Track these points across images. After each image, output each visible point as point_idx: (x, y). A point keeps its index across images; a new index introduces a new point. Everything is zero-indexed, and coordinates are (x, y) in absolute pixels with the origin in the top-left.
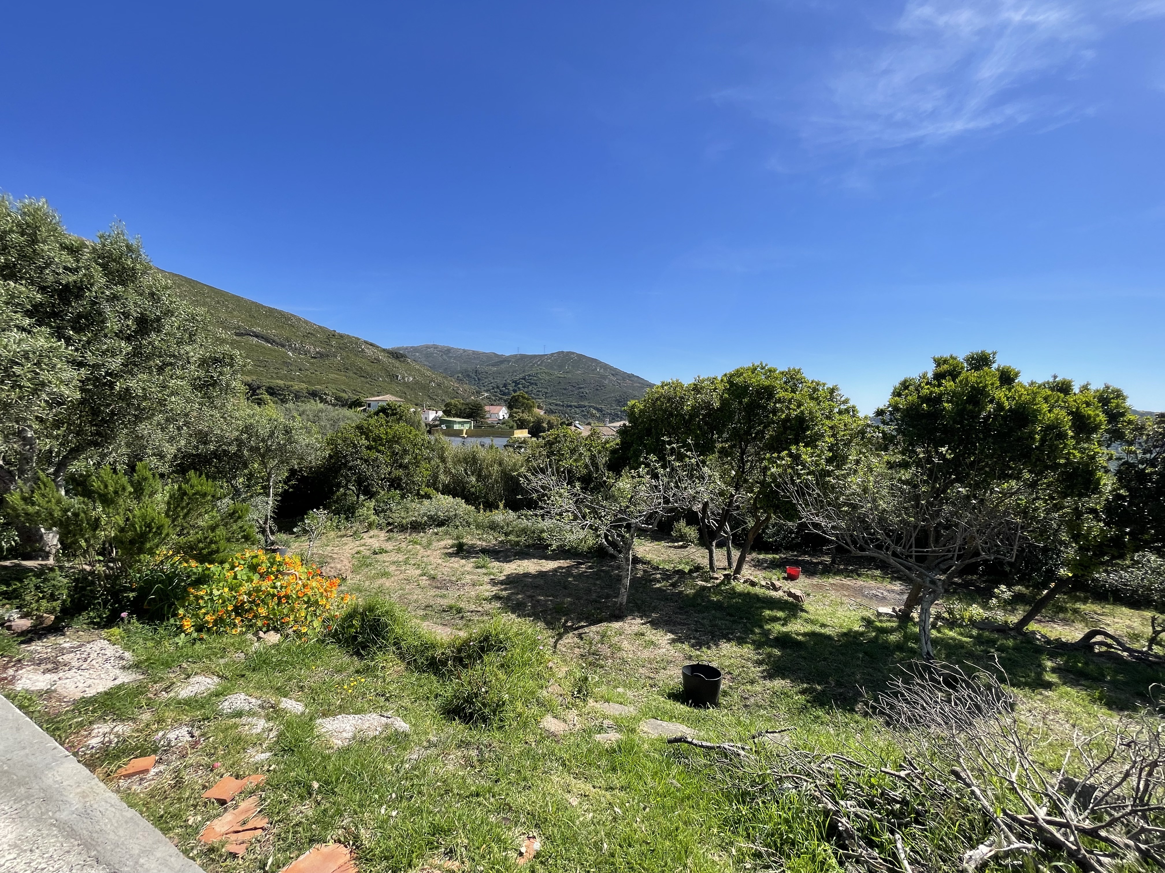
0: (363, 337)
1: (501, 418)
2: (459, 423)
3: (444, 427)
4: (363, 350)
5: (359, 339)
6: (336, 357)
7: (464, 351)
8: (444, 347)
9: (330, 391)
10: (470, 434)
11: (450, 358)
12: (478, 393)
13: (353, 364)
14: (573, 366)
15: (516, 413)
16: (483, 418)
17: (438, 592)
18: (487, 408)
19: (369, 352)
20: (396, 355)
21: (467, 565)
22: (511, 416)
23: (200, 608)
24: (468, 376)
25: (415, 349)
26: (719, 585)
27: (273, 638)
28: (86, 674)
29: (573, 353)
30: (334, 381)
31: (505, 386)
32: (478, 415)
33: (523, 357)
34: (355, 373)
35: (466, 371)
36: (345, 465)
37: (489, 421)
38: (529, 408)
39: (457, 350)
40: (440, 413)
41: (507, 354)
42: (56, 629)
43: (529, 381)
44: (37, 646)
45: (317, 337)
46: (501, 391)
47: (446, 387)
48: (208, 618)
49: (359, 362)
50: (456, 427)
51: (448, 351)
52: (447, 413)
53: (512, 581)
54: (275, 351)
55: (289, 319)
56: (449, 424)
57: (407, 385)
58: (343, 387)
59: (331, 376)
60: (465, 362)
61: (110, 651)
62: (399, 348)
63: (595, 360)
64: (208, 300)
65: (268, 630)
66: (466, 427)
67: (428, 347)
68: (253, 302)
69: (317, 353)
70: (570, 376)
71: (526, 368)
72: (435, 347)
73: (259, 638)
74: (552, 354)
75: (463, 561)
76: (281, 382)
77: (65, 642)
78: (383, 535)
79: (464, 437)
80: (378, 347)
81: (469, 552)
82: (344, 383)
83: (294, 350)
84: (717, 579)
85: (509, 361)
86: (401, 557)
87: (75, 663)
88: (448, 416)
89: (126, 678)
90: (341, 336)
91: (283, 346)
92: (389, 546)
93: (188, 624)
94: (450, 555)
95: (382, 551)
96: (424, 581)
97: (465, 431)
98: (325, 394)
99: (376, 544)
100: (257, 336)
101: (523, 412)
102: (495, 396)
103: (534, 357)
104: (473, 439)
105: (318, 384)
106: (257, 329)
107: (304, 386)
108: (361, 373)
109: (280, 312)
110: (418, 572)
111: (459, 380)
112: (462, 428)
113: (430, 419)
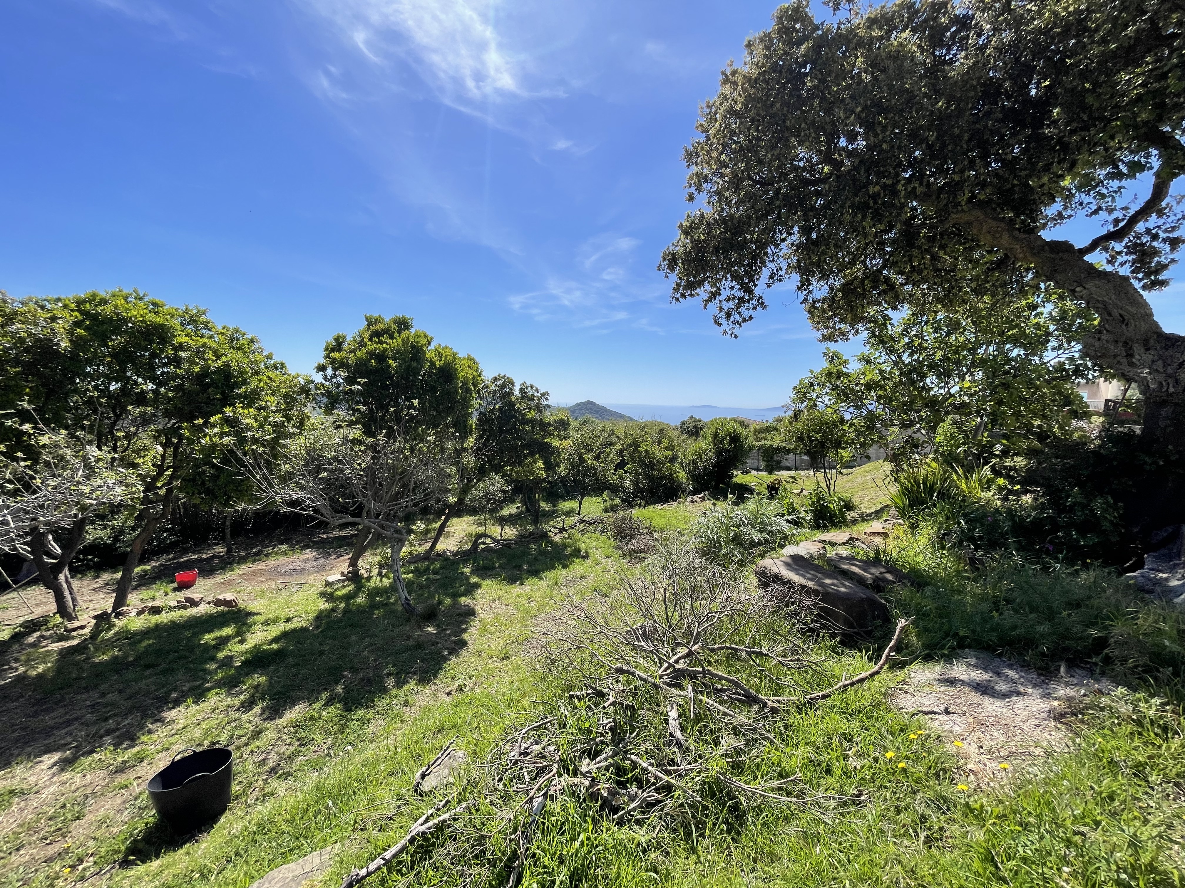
26: (94, 636)
84: (82, 627)
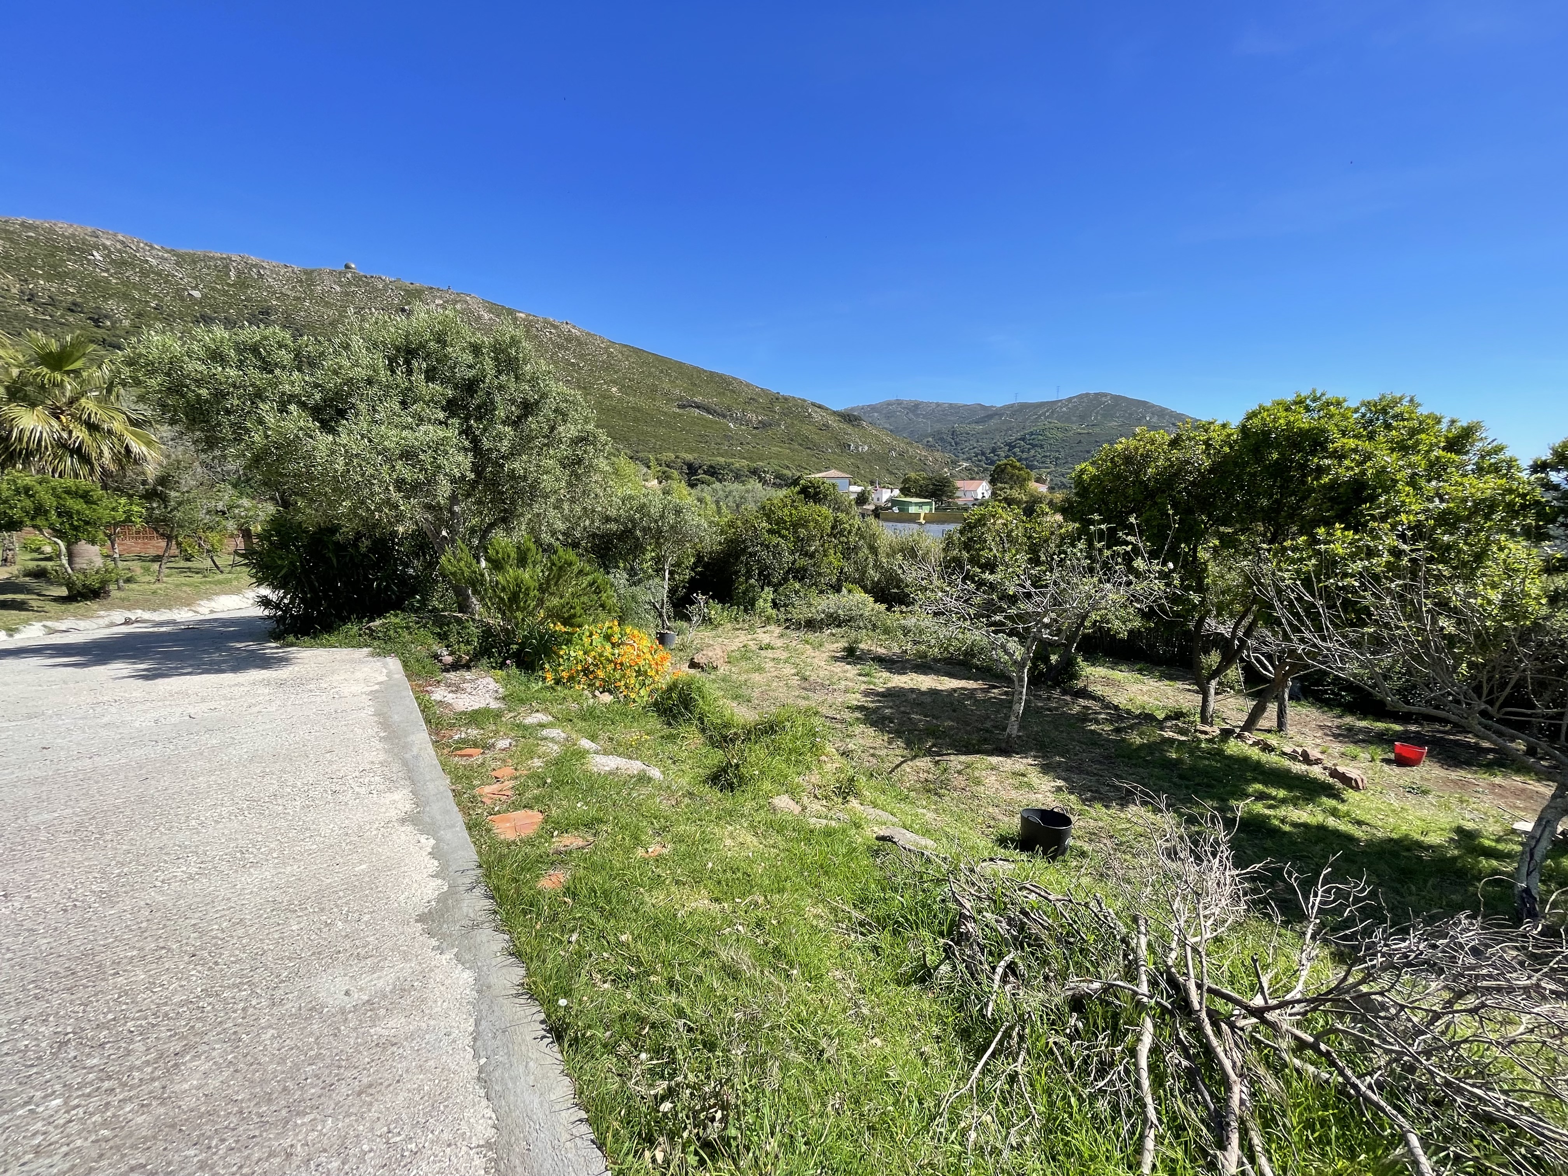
0: (810, 399)
1: (980, 497)
2: (916, 504)
3: (896, 510)
4: (810, 414)
5: (805, 401)
6: (779, 425)
7: (938, 405)
8: (911, 401)
9: (769, 467)
10: (929, 520)
11: (917, 416)
12: (954, 463)
13: (798, 434)
14: (1104, 416)
15: (1001, 489)
16: (950, 497)
17: (804, 693)
18: (959, 484)
19: (817, 417)
20: (849, 418)
21: (851, 671)
22: (994, 494)
23: (560, 665)
24: (942, 439)
25: (873, 408)
27: (607, 698)
28: (473, 698)
29: (1105, 395)
30: (778, 456)
31: (994, 451)
32: (944, 493)
33: (1023, 408)
34: (801, 445)
35: (939, 432)
36: (744, 550)
37: (960, 502)
38: (1021, 482)
39: (928, 404)
40: (897, 492)
41: (999, 406)
42: (467, 667)
43: (1032, 441)
44: (452, 676)
45: (759, 403)
46: (987, 459)
47: (911, 457)
48: (564, 674)
49: (806, 430)
50: (913, 510)
51: (915, 407)
52: (905, 491)
53: (892, 695)
54: (716, 423)
55: (730, 384)
56: (903, 506)
57: (860, 456)
58: (786, 462)
59: (775, 449)
60: (938, 421)
61: (493, 685)
62: (853, 409)
63: (1144, 403)
64: (653, 370)
65: (604, 691)
66: (926, 509)
67: (889, 404)
68: (695, 368)
69: (760, 422)
70: (1097, 430)
71: (1028, 424)
72: (899, 403)
73: (595, 696)
74: (1070, 400)
75: (849, 667)
76: (722, 460)
77: (468, 675)
78: (777, 630)
79: (920, 524)
80: (827, 409)
81: (860, 658)
82: (788, 458)
83: (736, 420)
84: (1206, 733)
85: (1001, 415)
86: (784, 655)
87: (469, 690)
88: (906, 495)
89: (494, 705)
90: (786, 399)
91: (724, 417)
92: (779, 643)
93: (550, 676)
94: (836, 659)
95: (769, 647)
96: (795, 681)
97: (922, 516)
98: (764, 472)
99: (766, 639)
100: (698, 407)
101: (1011, 488)
102: (978, 466)
103: (1041, 405)
104: (934, 527)
105: (760, 460)
106: (698, 399)
107: (745, 463)
108: (808, 444)
109: (720, 376)
110: (794, 671)
111: (929, 446)
112: (920, 511)
113: (884, 499)
